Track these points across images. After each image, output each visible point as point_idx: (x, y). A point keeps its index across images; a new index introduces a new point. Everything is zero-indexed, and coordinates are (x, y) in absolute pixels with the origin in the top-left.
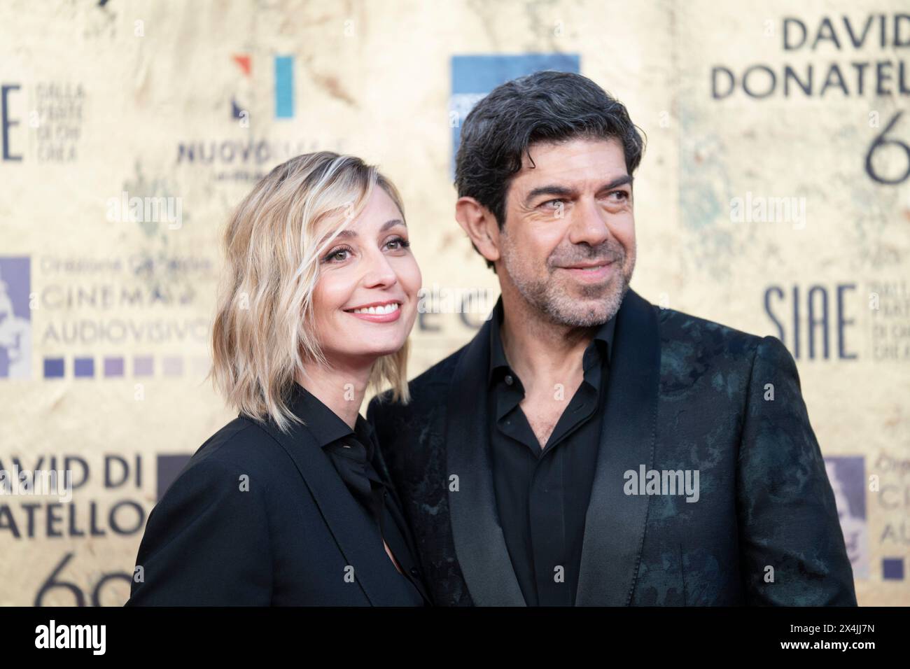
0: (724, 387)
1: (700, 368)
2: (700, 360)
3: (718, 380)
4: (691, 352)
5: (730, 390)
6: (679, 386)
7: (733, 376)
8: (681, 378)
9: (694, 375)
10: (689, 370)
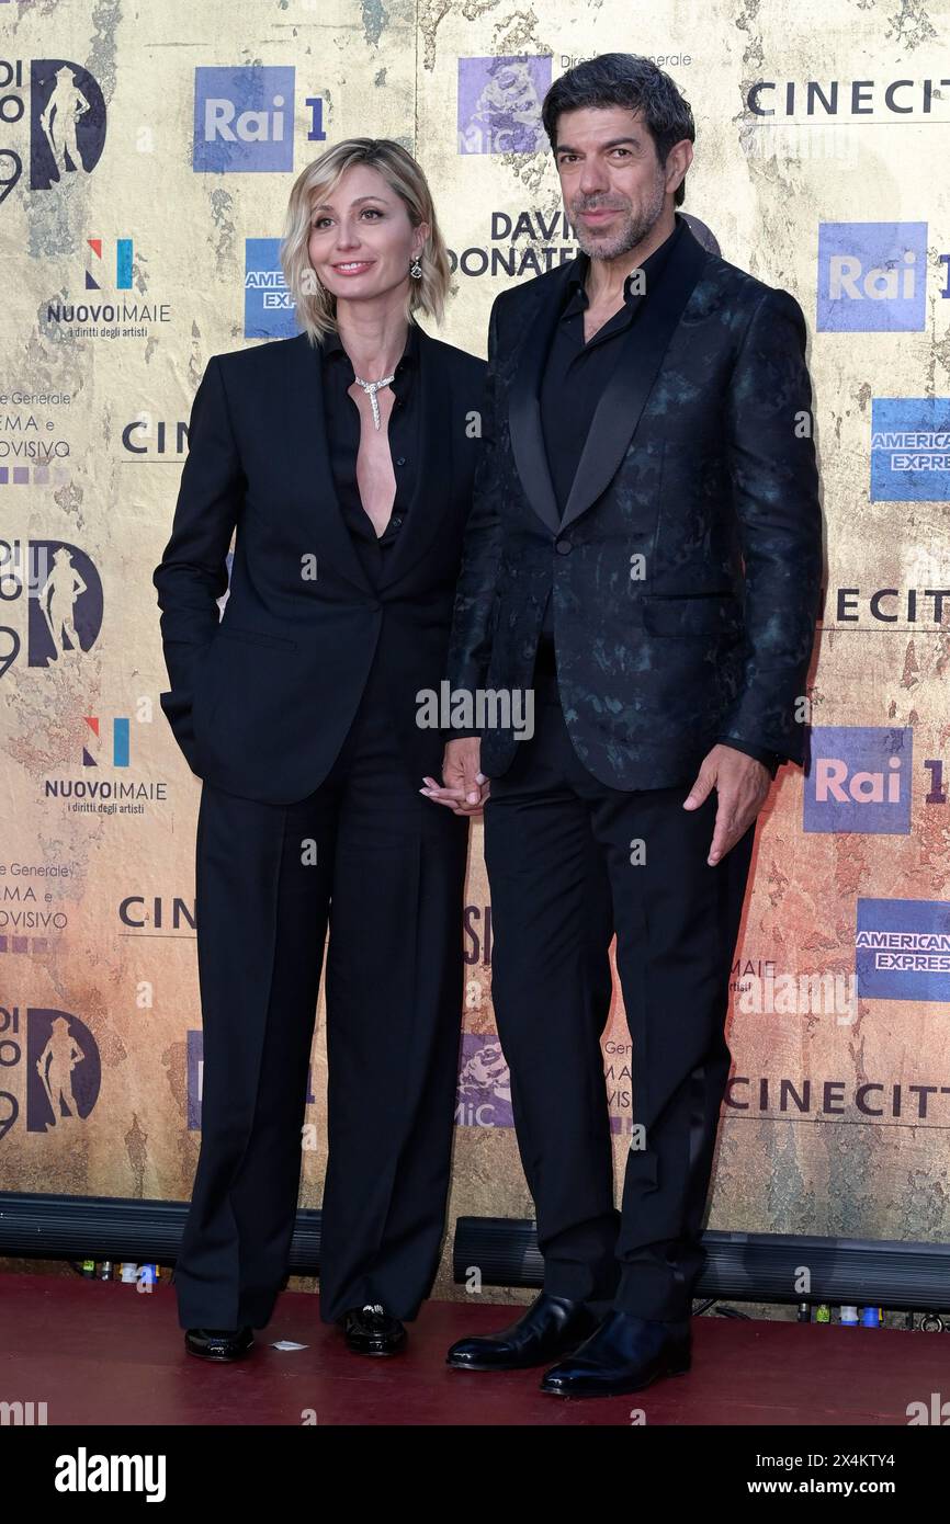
0: (729, 323)
1: (717, 304)
2: (718, 299)
3: (727, 315)
4: (715, 290)
5: (732, 326)
6: (697, 316)
7: (739, 316)
8: (701, 311)
9: (711, 309)
10: (709, 304)
